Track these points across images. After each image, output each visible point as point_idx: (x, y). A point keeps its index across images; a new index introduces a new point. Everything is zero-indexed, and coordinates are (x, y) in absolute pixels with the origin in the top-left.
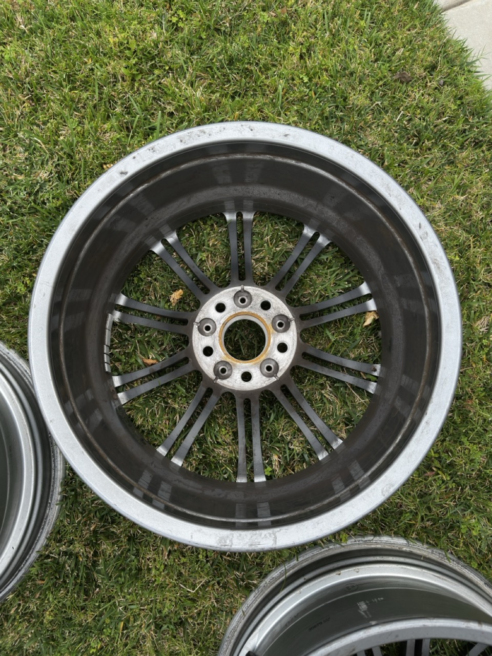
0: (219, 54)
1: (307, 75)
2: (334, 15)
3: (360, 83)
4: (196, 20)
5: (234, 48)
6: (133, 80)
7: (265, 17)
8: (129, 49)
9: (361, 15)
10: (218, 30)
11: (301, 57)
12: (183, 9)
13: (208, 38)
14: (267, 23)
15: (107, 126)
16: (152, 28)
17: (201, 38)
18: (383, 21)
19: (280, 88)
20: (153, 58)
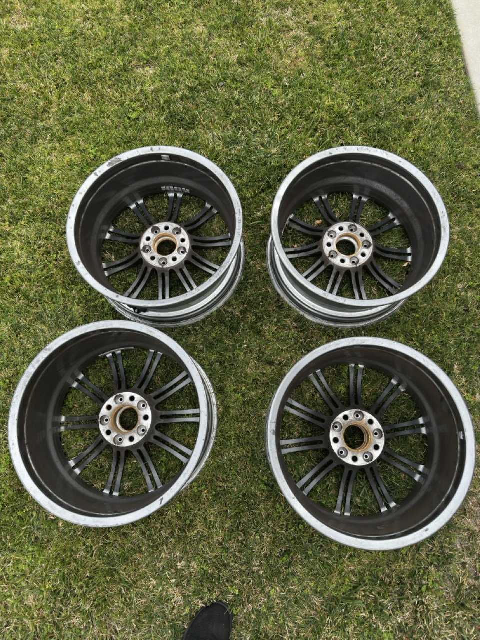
0: (375, 126)
1: (414, 149)
2: (436, 128)
3: (439, 161)
4: (368, 108)
5: (383, 126)
6: (330, 124)
7: (403, 117)
8: (333, 110)
9: (450, 132)
10: (377, 116)
11: (414, 141)
12: (364, 101)
13: (372, 117)
14: (402, 121)
15: (311, 139)
16: (347, 104)
17: (368, 117)
18: (460, 138)
19: (399, 150)
20: (343, 118)
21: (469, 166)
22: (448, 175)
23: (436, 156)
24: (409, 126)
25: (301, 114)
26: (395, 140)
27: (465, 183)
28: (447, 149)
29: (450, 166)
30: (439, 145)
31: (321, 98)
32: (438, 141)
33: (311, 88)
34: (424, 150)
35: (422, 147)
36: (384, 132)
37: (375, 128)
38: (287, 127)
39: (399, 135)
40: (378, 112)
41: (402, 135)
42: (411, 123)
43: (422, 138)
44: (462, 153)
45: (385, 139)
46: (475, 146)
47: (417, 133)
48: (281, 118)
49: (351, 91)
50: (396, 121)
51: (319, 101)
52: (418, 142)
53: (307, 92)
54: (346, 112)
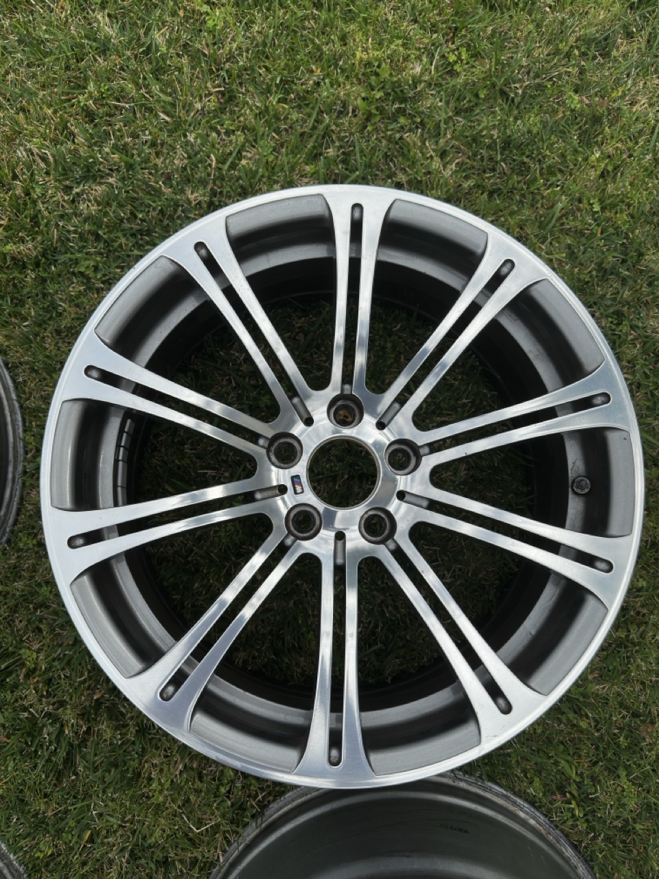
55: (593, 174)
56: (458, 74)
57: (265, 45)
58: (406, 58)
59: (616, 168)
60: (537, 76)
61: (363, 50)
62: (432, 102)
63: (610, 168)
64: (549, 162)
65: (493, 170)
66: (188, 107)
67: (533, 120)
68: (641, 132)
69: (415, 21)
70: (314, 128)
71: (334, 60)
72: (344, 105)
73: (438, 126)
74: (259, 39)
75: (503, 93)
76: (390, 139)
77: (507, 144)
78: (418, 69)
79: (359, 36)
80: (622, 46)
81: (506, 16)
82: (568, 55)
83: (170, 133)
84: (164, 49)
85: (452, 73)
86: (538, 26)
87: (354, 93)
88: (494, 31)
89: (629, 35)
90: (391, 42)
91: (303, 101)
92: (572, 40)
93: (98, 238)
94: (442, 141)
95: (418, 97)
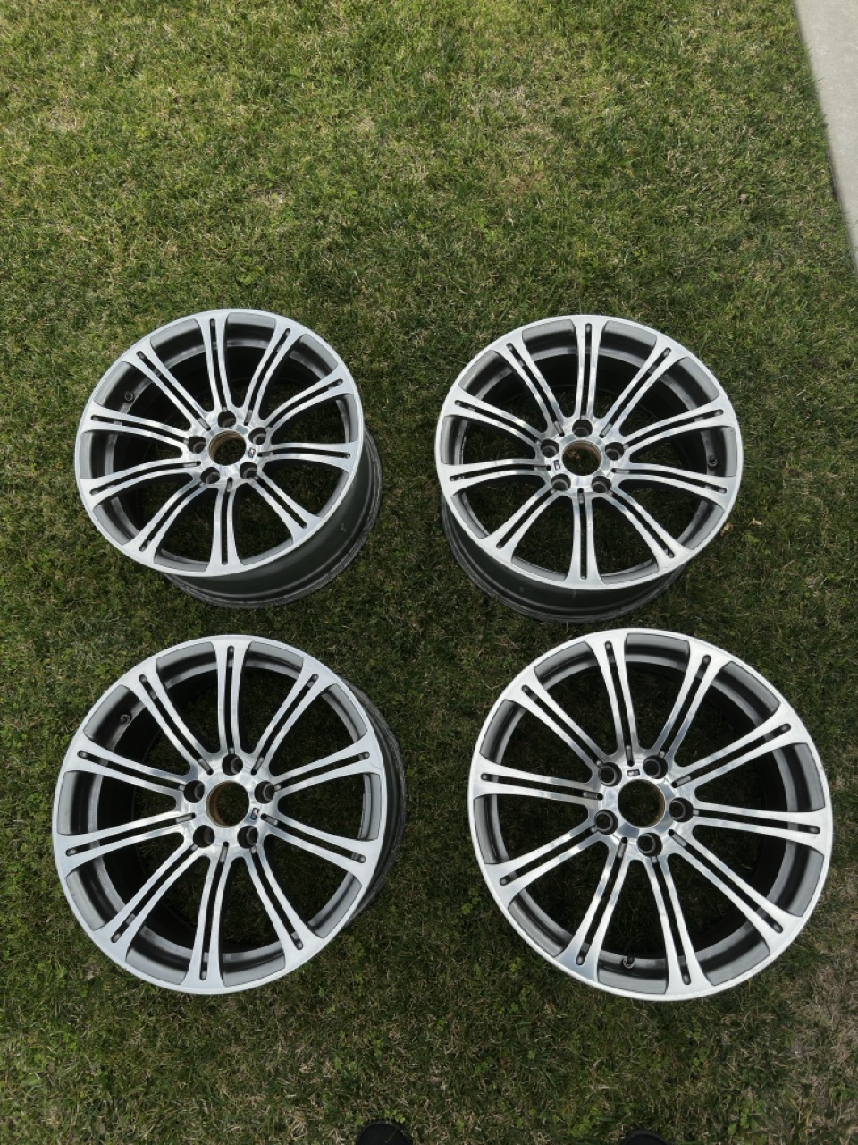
21: (833, 363)
22: (794, 378)
23: (773, 345)
24: (725, 292)
25: (535, 273)
26: (701, 317)
27: (824, 394)
28: (793, 333)
29: (799, 363)
30: (780, 325)
31: (570, 245)
32: (779, 319)
33: (554, 227)
34: (751, 335)
35: (748, 329)
36: (680, 304)
37: (665, 296)
38: (510, 297)
39: (708, 308)
40: (671, 267)
41: (713, 308)
42: (730, 287)
43: (749, 312)
44: (821, 339)
45: (683, 315)
46: (844, 326)
47: (739, 304)
48: (501, 280)
49: (625, 231)
50: (703, 283)
51: (566, 250)
52: (741, 320)
53: (546, 234)
54: (615, 268)
55: (727, 318)
56: (641, 263)
57: (522, 250)
58: (608, 255)
59: (742, 314)
60: (691, 263)
61: (582, 251)
62: (626, 280)
63: (738, 314)
64: (699, 311)
65: (664, 317)
66: (477, 286)
67: (689, 288)
68: (758, 293)
69: (613, 234)
70: (552, 296)
71: (565, 258)
72: (571, 282)
73: (629, 293)
74: (519, 246)
75: (670, 274)
76: (599, 301)
77: (673, 302)
78: (616, 261)
79: (579, 244)
80: (745, 244)
81: (670, 229)
82: (710, 250)
83: (466, 300)
84: (461, 254)
85: (637, 263)
86: (691, 234)
87: (578, 276)
88: (662, 238)
89: (750, 238)
90: (599, 246)
91: (546, 281)
92: (712, 241)
93: (425, 359)
94: (632, 301)
95: (618, 276)
